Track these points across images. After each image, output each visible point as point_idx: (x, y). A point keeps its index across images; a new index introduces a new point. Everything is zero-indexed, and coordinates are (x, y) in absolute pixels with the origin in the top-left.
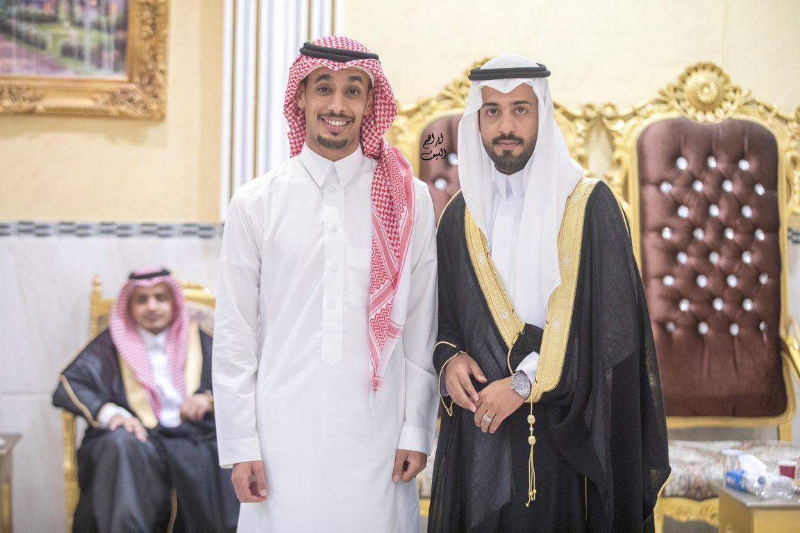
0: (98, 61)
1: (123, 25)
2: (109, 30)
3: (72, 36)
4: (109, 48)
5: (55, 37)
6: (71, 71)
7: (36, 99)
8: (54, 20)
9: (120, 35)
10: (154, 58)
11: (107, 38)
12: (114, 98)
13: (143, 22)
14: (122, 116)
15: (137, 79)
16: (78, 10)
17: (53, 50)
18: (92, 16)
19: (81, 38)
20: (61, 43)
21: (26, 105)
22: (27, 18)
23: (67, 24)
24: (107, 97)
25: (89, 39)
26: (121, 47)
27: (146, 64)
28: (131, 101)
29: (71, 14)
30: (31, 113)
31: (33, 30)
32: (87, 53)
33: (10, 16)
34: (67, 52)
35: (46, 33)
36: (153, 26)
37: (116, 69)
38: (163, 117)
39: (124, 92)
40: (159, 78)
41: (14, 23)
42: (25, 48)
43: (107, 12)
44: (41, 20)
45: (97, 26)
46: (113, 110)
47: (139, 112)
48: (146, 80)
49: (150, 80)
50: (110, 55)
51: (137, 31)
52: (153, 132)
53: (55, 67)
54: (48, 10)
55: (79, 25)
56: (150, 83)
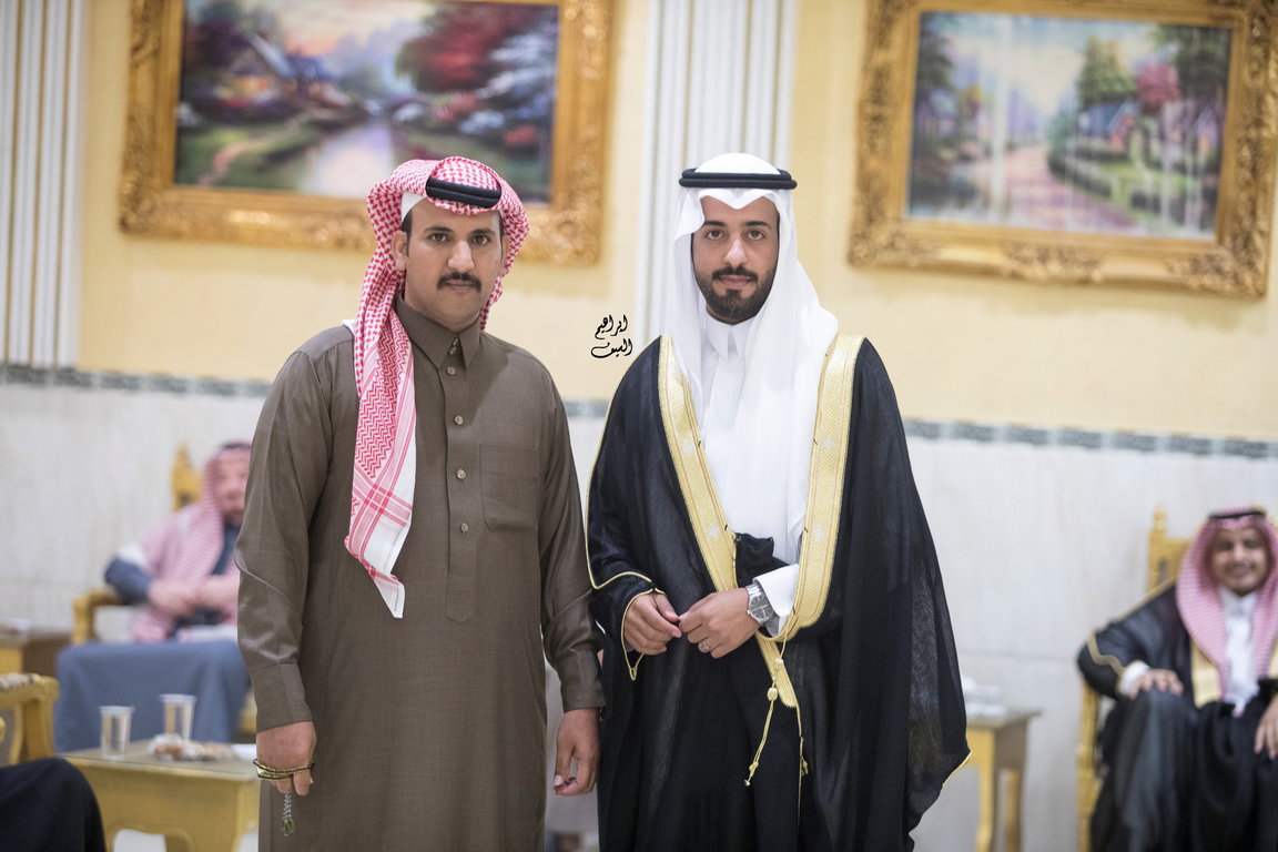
0: (1179, 215)
1: (1215, 166)
2: (1195, 173)
3: (1146, 180)
4: (1194, 200)
5: (1124, 182)
6: (1143, 228)
7: (1092, 263)
8: (1122, 158)
9: (1210, 181)
10: (1253, 214)
11: (1193, 185)
12: (1196, 265)
13: (1241, 164)
14: (1205, 291)
15: (1228, 240)
16: (1155, 147)
17: (1120, 198)
18: (1173, 153)
19: (1157, 185)
20: (1130, 189)
21: (1079, 272)
22: (1087, 155)
23: (1139, 164)
24: (1187, 265)
25: (1167, 186)
26: (1211, 196)
27: (1240, 222)
28: (1219, 271)
29: (1146, 151)
30: (1085, 282)
31: (1094, 171)
32: (1165, 204)
33: (1064, 151)
34: (1140, 202)
35: (1112, 176)
36: (1254, 170)
37: (1203, 225)
38: (1261, 294)
39: (1211, 258)
40: (1258, 241)
41: (1072, 163)
42: (1082, 195)
43: (1195, 149)
44: (1106, 158)
45: (1181, 168)
46: (1194, 282)
47: (1228, 286)
48: (1240, 242)
49: (1245, 245)
50: (1195, 209)
51: (1232, 174)
52: (1249, 314)
53: (1121, 221)
54: (1116, 145)
55: (1156, 165)
56: (1245, 246)
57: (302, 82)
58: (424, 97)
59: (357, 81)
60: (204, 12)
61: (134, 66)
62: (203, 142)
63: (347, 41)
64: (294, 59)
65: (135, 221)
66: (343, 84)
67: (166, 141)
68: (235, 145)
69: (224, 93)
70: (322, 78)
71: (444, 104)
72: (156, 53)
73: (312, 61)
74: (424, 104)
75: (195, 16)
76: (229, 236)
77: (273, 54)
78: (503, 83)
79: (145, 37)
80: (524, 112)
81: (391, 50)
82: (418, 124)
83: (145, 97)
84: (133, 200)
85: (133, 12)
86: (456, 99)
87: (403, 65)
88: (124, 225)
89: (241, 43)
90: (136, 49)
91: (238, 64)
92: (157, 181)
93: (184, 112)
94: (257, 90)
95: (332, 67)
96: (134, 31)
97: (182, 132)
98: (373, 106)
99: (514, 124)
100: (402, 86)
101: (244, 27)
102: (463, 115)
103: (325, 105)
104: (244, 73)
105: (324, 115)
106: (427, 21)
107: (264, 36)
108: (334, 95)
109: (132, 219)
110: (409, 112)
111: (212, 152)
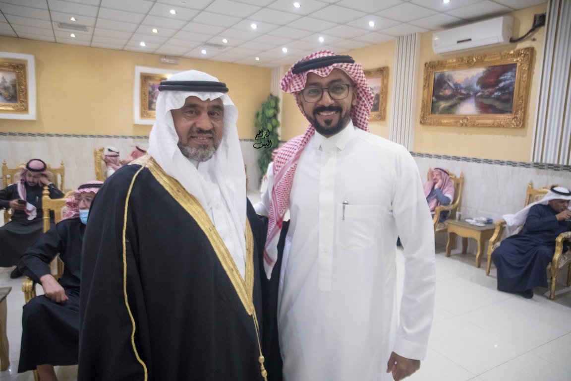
57: (457, 89)
58: (482, 90)
59: (469, 88)
60: (438, 77)
61: (424, 90)
62: (437, 104)
63: (467, 79)
64: (456, 85)
65: (423, 122)
66: (465, 89)
67: (430, 105)
68: (443, 104)
69: (441, 94)
70: (461, 88)
71: (487, 91)
72: (428, 87)
73: (459, 85)
74: (483, 92)
75: (436, 78)
76: (440, 124)
77: (451, 84)
78: (502, 85)
79: (426, 83)
80: (507, 91)
81: (476, 80)
82: (481, 96)
83: (426, 96)
84: (423, 117)
85: (424, 79)
86: (490, 90)
87: (478, 83)
88: (421, 122)
89: (445, 82)
90: (424, 86)
91: (444, 88)
92: (427, 113)
93: (434, 98)
94: (448, 92)
95: (463, 86)
96: (424, 82)
97: (433, 102)
98: (472, 93)
99: (503, 94)
100: (478, 88)
101: (446, 79)
102: (492, 93)
103: (461, 94)
104: (445, 89)
105: (461, 96)
106: (484, 72)
107: (449, 80)
108: (463, 92)
109: (422, 122)
110: (479, 94)
111: (438, 107)
